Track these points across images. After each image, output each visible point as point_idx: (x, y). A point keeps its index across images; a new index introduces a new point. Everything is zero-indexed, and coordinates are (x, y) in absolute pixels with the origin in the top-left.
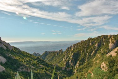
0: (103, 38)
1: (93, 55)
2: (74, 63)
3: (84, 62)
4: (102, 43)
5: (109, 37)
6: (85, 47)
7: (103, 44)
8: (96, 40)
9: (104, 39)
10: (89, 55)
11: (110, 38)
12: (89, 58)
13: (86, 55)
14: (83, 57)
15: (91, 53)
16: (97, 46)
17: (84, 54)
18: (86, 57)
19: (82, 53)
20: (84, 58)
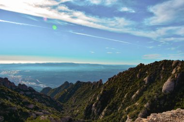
0: (161, 67)
1: (134, 97)
2: (99, 110)
3: (115, 110)
4: (158, 77)
5: (173, 65)
6: (126, 81)
7: (159, 79)
8: (150, 69)
9: (163, 68)
10: (129, 98)
11: (174, 67)
12: (126, 104)
13: (123, 96)
14: (116, 100)
15: (133, 94)
16: (146, 82)
17: (121, 94)
18: (122, 100)
19: (119, 92)
20: (117, 103)
